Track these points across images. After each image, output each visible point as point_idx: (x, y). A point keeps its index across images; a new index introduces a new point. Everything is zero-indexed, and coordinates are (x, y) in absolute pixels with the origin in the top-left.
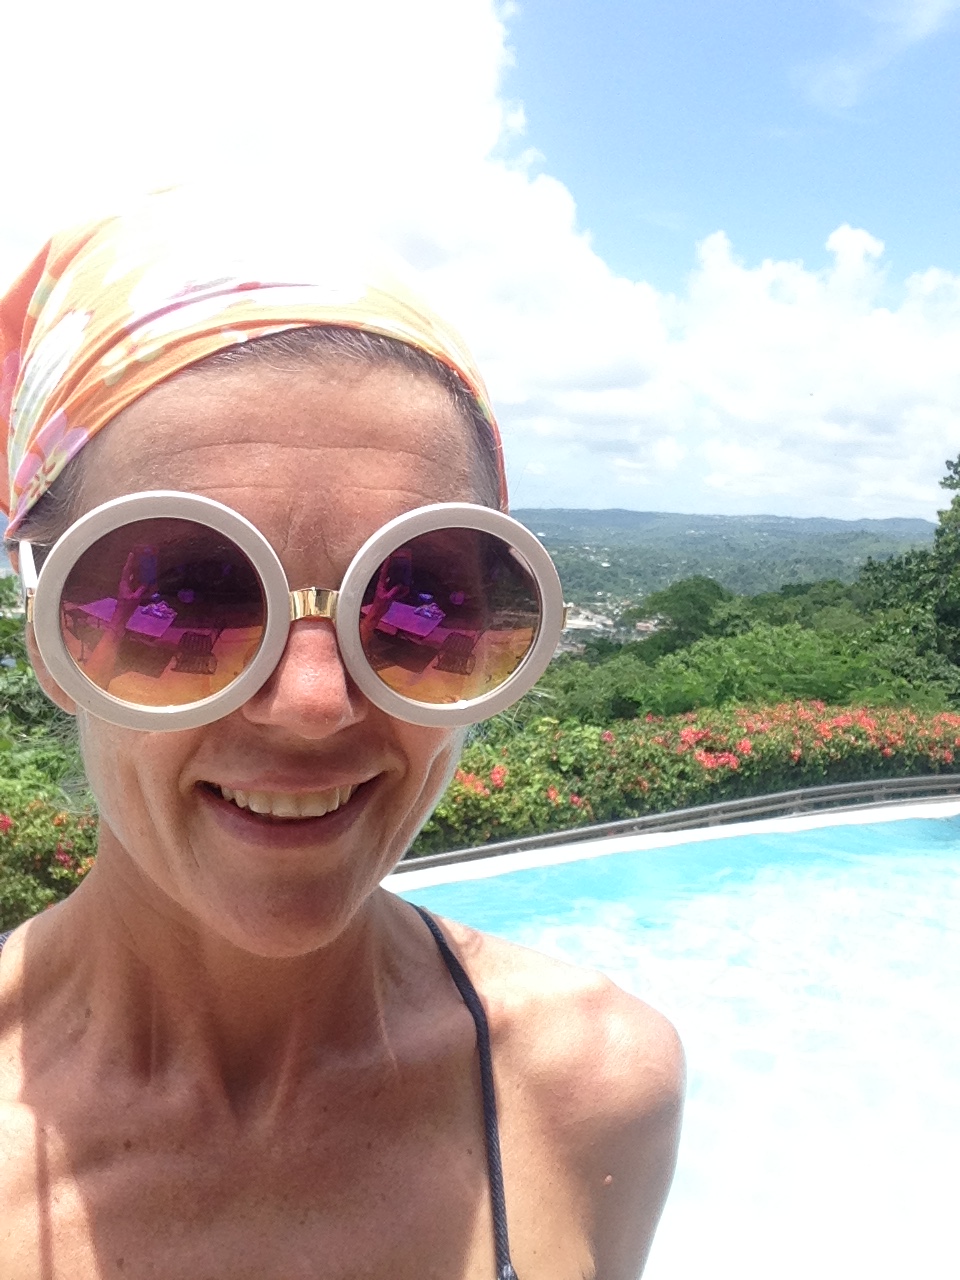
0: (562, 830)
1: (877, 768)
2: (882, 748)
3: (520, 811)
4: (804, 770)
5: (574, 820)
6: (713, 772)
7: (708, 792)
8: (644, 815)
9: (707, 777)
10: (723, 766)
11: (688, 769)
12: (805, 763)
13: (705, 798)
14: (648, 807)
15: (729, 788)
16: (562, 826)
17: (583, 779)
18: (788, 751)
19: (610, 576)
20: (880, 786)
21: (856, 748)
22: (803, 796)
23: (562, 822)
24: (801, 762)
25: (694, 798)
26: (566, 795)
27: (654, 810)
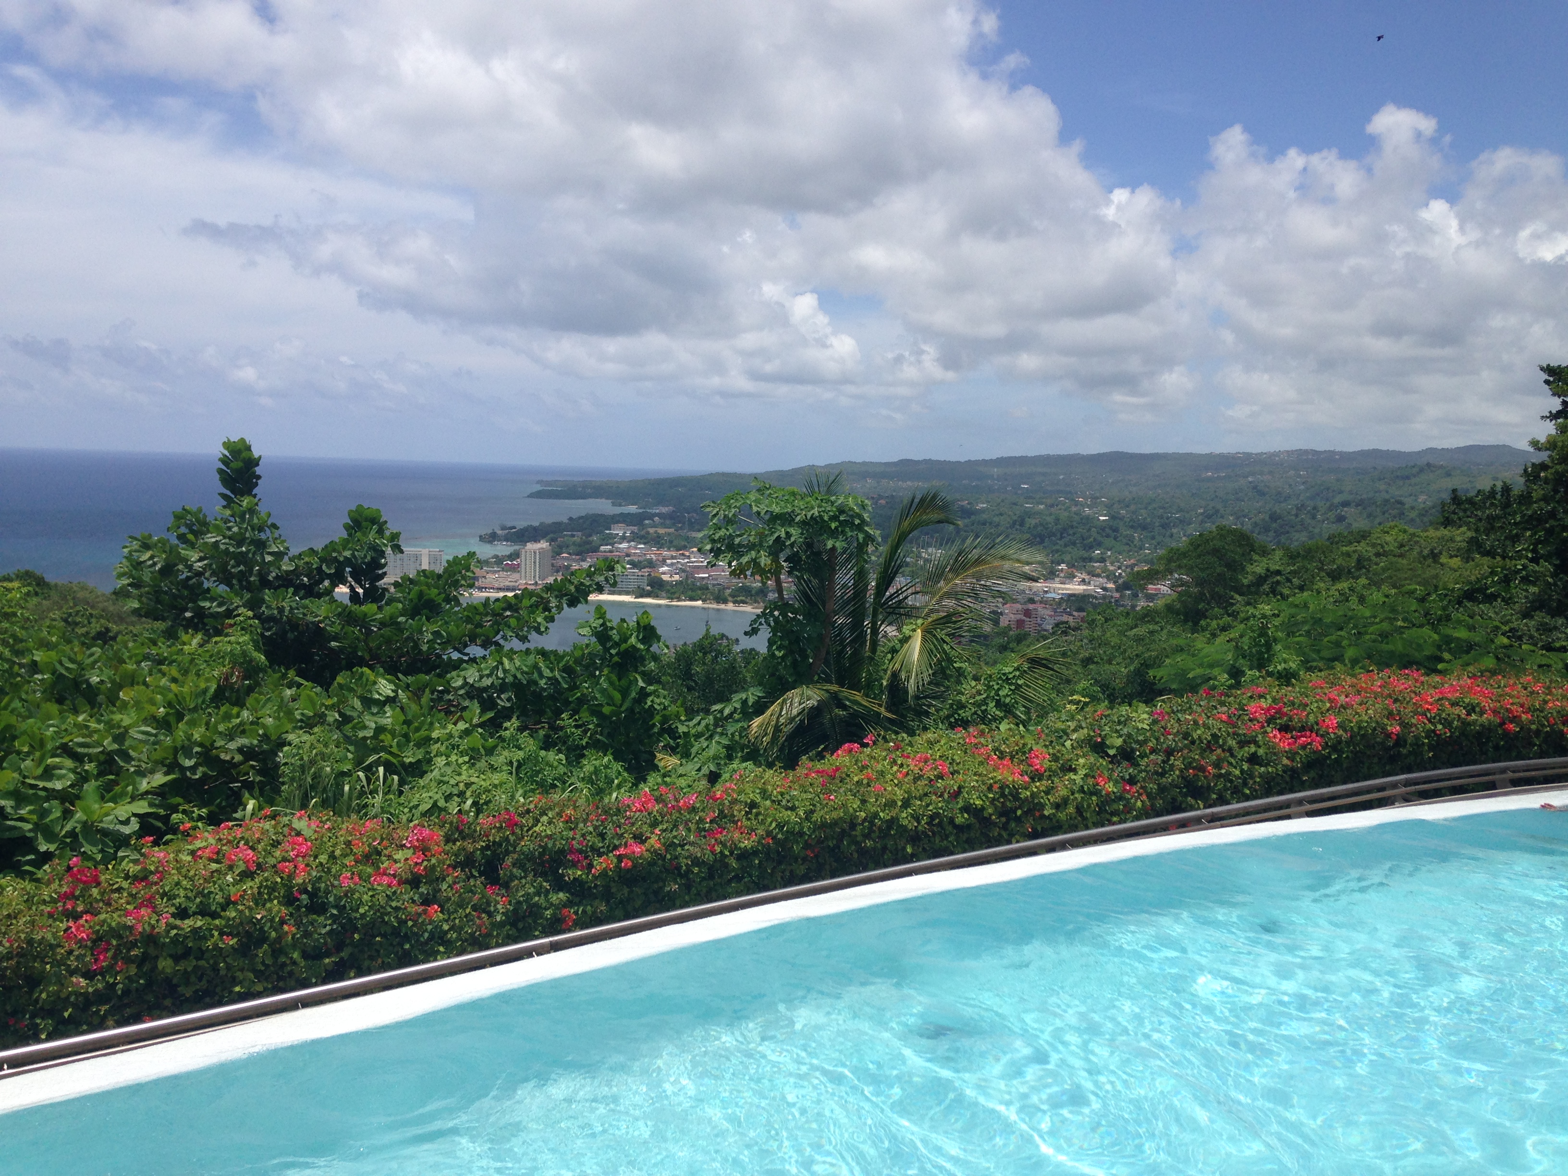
0: (1114, 824)
1: (1497, 748)
2: (1502, 724)
3: (1065, 801)
4: (1404, 751)
5: (1126, 813)
6: (1291, 757)
7: (1288, 779)
8: (1210, 806)
9: (1285, 761)
10: (1304, 747)
11: (1261, 752)
12: (1405, 741)
13: (1283, 786)
14: (1214, 796)
15: (1313, 774)
16: (1115, 819)
17: (1136, 765)
18: (1384, 728)
19: (1111, 531)
20: (1503, 771)
21: (1469, 724)
22: (1407, 783)
23: (1113, 814)
24: (1400, 741)
25: (1270, 787)
26: (1116, 782)
27: (1222, 801)
